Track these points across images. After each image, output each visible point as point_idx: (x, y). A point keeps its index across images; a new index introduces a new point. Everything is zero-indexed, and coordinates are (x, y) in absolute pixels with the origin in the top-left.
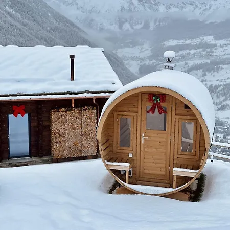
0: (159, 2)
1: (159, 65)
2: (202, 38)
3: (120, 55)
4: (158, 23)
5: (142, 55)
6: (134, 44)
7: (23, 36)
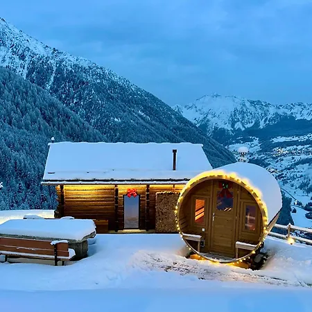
0: (269, 104)
1: (267, 159)
2: (309, 135)
3: (231, 150)
4: (267, 122)
5: (251, 150)
6: (245, 140)
7: (151, 134)
